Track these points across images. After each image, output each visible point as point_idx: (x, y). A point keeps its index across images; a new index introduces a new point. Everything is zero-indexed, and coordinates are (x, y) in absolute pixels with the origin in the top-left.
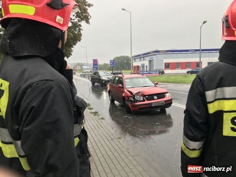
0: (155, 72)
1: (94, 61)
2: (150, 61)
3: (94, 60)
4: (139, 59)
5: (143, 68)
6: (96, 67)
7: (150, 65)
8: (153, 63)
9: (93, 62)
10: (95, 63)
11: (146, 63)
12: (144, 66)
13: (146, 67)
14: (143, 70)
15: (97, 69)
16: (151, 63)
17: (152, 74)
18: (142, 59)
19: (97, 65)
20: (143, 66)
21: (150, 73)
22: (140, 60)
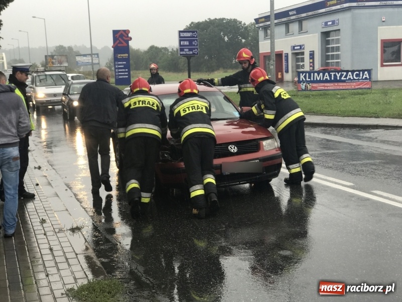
0: (358, 75)
1: (118, 35)
2: (326, 35)
3: (115, 32)
4: (283, 29)
5: (298, 60)
6: (123, 60)
7: (327, 50)
8: (338, 41)
9: (114, 42)
10: (120, 43)
11: (311, 41)
12: (303, 54)
13: (312, 55)
14: (298, 67)
15: (127, 67)
16: (328, 42)
17: (344, 81)
18: (294, 27)
19: (126, 49)
20: (297, 54)
21: (336, 81)
22: (288, 31)
